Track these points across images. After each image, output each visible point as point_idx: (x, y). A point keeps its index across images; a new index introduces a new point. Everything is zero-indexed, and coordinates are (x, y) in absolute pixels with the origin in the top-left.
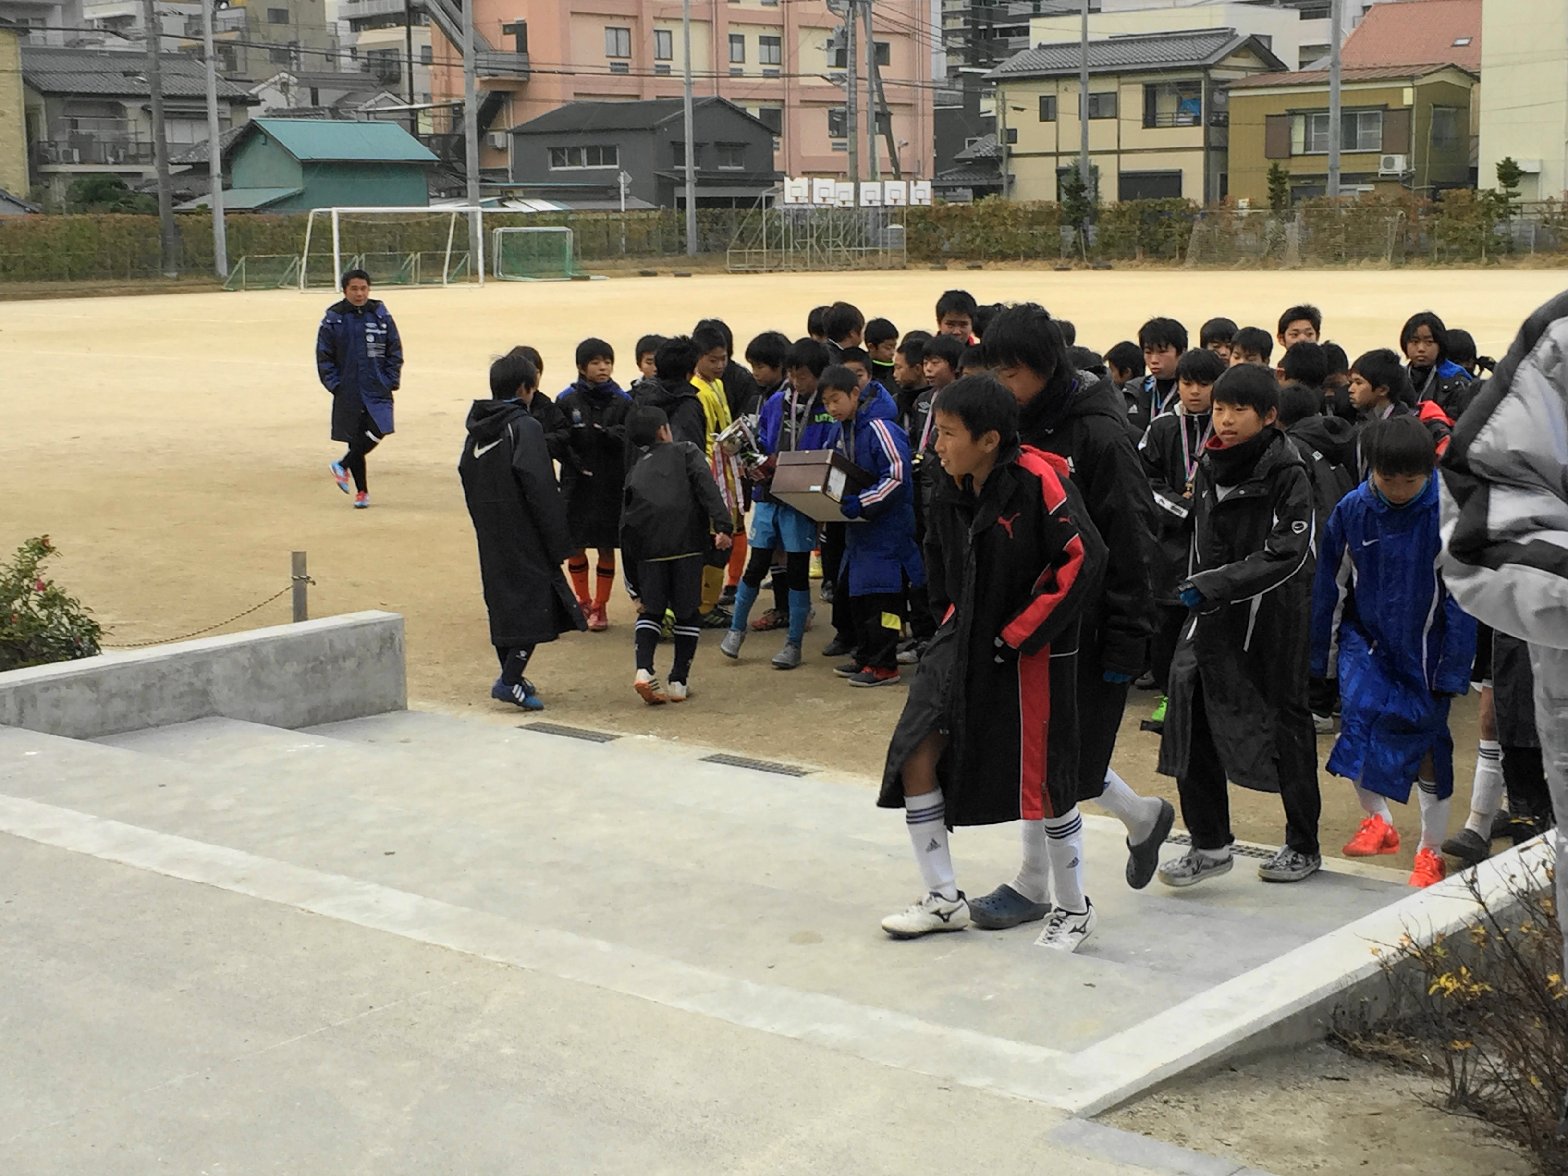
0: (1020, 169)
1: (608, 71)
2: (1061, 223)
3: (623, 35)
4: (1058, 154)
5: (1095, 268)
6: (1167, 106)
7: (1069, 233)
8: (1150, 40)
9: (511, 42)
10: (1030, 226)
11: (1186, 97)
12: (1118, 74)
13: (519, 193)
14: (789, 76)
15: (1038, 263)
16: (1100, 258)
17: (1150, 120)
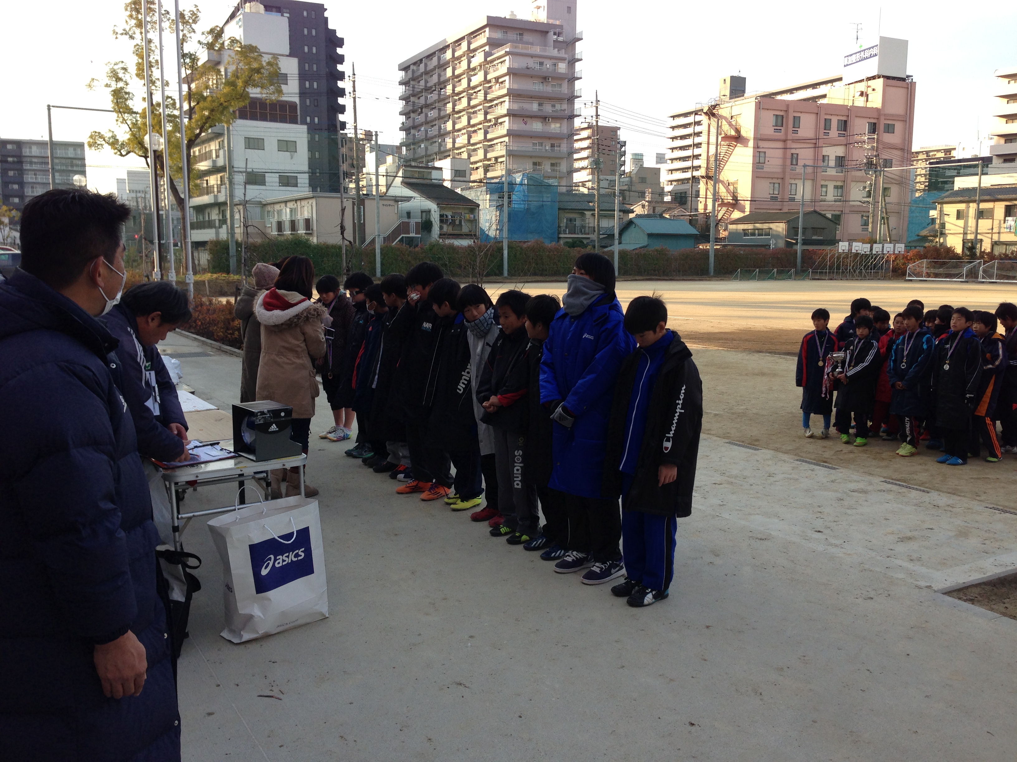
0: (948, 239)
1: (769, 200)
3: (776, 185)
4: (964, 234)
12: (994, 201)
14: (846, 201)
16: (980, 279)
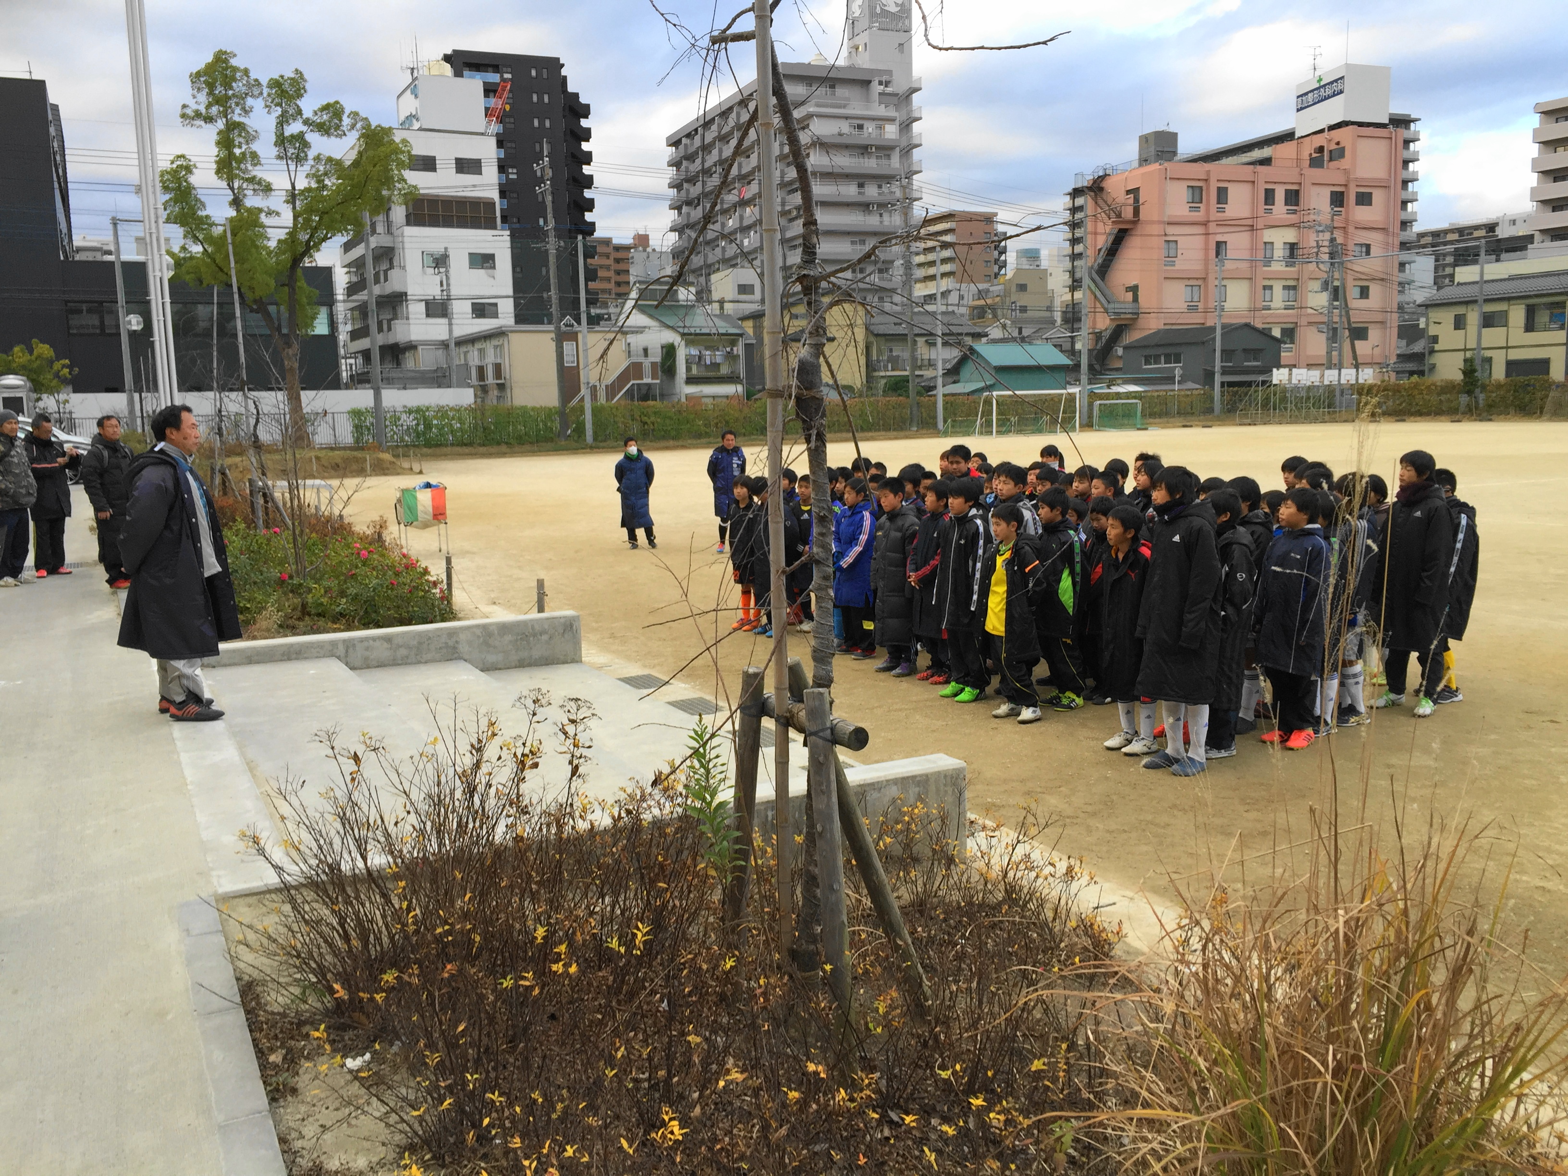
0: (1439, 360)
1: (1186, 310)
2: (1459, 392)
3: (1196, 289)
4: (1465, 350)
5: (1481, 420)
6: (1543, 317)
7: (1464, 399)
8: (1534, 277)
9: (1130, 295)
10: (1439, 394)
11: (1557, 311)
12: (1508, 299)
13: (1120, 381)
14: (1301, 308)
15: (1443, 418)
16: (1485, 414)
17: (1530, 327)
